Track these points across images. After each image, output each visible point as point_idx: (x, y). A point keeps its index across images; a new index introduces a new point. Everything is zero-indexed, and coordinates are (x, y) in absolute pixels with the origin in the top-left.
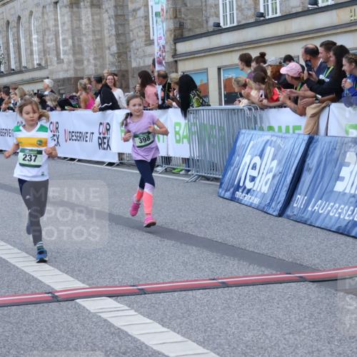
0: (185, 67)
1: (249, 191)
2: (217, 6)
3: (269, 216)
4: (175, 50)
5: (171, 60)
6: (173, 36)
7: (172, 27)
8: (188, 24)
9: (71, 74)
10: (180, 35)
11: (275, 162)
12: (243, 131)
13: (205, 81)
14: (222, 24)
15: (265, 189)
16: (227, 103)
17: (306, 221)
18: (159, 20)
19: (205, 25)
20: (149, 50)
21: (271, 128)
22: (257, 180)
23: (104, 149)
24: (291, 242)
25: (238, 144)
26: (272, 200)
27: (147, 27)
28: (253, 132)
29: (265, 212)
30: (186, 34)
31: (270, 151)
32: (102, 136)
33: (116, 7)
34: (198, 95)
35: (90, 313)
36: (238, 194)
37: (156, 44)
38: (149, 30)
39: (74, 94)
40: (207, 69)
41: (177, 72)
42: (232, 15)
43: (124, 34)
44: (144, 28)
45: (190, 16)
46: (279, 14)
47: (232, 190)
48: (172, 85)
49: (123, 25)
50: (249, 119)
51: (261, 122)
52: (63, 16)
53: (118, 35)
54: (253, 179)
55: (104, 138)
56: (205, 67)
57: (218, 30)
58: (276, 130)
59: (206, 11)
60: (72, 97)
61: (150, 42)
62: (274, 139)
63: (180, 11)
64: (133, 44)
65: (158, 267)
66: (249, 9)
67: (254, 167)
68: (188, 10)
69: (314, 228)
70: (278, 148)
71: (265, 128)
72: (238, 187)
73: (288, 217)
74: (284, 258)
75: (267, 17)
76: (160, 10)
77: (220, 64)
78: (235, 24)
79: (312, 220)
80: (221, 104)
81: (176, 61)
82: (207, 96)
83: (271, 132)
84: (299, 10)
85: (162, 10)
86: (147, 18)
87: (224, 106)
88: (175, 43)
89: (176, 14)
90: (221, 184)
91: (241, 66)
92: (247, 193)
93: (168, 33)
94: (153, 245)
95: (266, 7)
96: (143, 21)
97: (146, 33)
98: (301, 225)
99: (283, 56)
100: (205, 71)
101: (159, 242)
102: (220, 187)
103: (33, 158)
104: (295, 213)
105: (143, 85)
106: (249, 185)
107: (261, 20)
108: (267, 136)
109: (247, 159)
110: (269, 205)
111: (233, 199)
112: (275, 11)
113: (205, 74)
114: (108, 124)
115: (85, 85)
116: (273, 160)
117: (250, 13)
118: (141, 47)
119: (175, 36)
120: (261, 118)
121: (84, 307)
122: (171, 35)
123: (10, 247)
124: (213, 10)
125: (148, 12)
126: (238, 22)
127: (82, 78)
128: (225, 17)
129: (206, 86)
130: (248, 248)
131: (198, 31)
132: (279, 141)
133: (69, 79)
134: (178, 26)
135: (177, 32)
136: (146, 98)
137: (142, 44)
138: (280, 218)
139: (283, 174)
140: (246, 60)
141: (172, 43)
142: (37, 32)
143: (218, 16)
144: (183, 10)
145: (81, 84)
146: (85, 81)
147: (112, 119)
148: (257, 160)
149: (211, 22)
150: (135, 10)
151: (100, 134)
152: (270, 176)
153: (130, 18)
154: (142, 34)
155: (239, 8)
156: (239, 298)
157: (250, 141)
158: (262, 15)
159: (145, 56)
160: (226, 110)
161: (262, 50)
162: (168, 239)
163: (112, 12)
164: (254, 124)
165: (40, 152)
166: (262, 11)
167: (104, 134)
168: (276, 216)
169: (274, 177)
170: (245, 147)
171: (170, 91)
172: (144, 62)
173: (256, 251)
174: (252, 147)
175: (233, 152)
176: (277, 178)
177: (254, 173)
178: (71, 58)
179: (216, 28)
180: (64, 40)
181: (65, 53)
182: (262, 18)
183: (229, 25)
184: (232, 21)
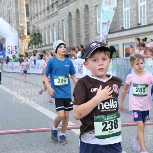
0: (111, 44)
2: (123, 21)
13: (118, 49)
14: (124, 28)
16: (126, 57)
19: (118, 28)
20: (97, 37)
23: (80, 73)
27: (96, 29)
32: (80, 69)
33: (85, 21)
35: (76, 135)
43: (88, 31)
46: (146, 24)
49: (87, 28)
52: (65, 25)
53: (86, 32)
55: (81, 69)
59: (118, 23)
61: (97, 34)
64: (91, 35)
75: (142, 25)
77: (124, 43)
80: (124, 57)
81: (107, 42)
85: (108, 22)
86: (96, 25)
96: (95, 27)
100: (118, 45)
107: (139, 26)
112: (144, 23)
114: (82, 64)
117: (135, 23)
118: (94, 36)
121: (74, 133)
123: (46, 109)
124: (121, 23)
126: (131, 27)
128: (126, 25)
131: (116, 30)
142: (56, 31)
143: (123, 25)
149: (121, 27)
150: (92, 23)
151: (79, 68)
153: (90, 26)
154: (95, 31)
155: (131, 22)
156: (134, 131)
158: (140, 24)
160: (126, 59)
163: (83, 23)
166: (140, 22)
167: (80, 68)
178: (68, 40)
179: (122, 29)
180: (66, 33)
181: (66, 38)
182: (140, 26)
183: (127, 28)
184: (128, 27)
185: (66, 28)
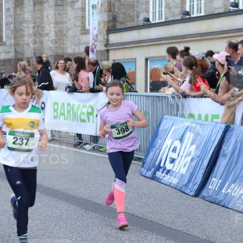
0: (116, 56)
1: (169, 171)
2: (147, 3)
3: (186, 195)
4: (108, 40)
5: (104, 48)
6: (106, 27)
7: (106, 19)
8: (121, 18)
9: (11, 55)
10: (113, 27)
11: (194, 147)
12: (166, 117)
13: (133, 70)
14: (151, 20)
15: (183, 171)
16: (152, 90)
17: (220, 202)
18: (95, 12)
19: (136, 20)
20: (84, 38)
21: (191, 116)
22: (177, 162)
24: (205, 220)
25: (161, 128)
26: (189, 181)
27: (83, 17)
28: (175, 118)
29: (182, 192)
30: (119, 26)
31: (189, 136)
34: (127, 82)
36: (159, 174)
37: (91, 33)
38: (85, 21)
39: (13, 74)
40: (136, 59)
41: (108, 60)
42: (160, 12)
44: (80, 18)
45: (123, 10)
46: (203, 14)
47: (153, 170)
48: (104, 71)
50: (172, 106)
51: (183, 109)
52: (7, 2)
54: (173, 161)
56: (134, 57)
57: (147, 24)
58: (196, 117)
59: (137, 6)
60: (11, 77)
61: (86, 32)
62: (194, 125)
63: (114, 6)
65: (82, 237)
66: (176, 7)
67: (174, 150)
68: (121, 4)
69: (227, 210)
70: (197, 134)
71: (186, 115)
72: (159, 168)
73: (204, 198)
74: (198, 235)
75: (192, 16)
76: (96, 3)
77: (148, 56)
78: (163, 20)
79: (225, 202)
80: (146, 91)
81: (108, 50)
82: (134, 83)
83: (191, 120)
84: (222, 11)
85: (98, 3)
86: (83, 9)
87: (149, 93)
88: (108, 34)
89: (110, 8)
90: (144, 163)
91: (168, 58)
92: (167, 174)
93: (102, 25)
94: (78, 216)
95: (192, 7)
96: (80, 11)
97: (82, 23)
98: (214, 206)
99: (205, 51)
100: (134, 61)
101: (84, 214)
102: (143, 166)
103: (25, 141)
104: (210, 194)
105: (78, 70)
106: (169, 166)
107: (186, 17)
108: (187, 123)
109: (168, 142)
110: (186, 185)
111: (153, 178)
113: (134, 63)
114: (43, 103)
115: (24, 66)
116: (192, 144)
117: (177, 11)
118: (77, 36)
119: (108, 27)
120: (183, 105)
122: (104, 26)
124: (144, 7)
125: (85, 5)
126: (166, 18)
127: (22, 60)
128: (154, 13)
129: (134, 73)
130: (165, 224)
131: (129, 25)
132: (198, 127)
133: (9, 60)
134: (112, 19)
135: (111, 24)
136: (79, 82)
137: (78, 33)
138: (196, 198)
139: (200, 158)
140: (173, 53)
141: (105, 33)
143: (148, 12)
144: (117, 4)
145: (20, 65)
146: (24, 63)
147: (47, 99)
148: (177, 143)
149: (142, 17)
150: (73, 2)
152: (189, 159)
154: (79, 23)
155: (167, 6)
157: (172, 126)
158: (188, 13)
159: (80, 44)
160: (151, 96)
161: (187, 45)
162: (92, 212)
164: (176, 111)
165: (32, 135)
166: (188, 9)
168: (193, 196)
169: (192, 160)
170: (167, 132)
171: (101, 77)
172: (79, 48)
173: (173, 227)
174: (174, 131)
175: (155, 135)
176: (195, 162)
177: (174, 156)
178: (13, 41)
179: (146, 23)
180: (7, 24)
181: (7, 36)
182: (188, 16)
183: (157, 21)
184: (160, 17)
185: (8, 10)
